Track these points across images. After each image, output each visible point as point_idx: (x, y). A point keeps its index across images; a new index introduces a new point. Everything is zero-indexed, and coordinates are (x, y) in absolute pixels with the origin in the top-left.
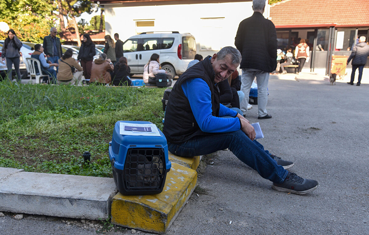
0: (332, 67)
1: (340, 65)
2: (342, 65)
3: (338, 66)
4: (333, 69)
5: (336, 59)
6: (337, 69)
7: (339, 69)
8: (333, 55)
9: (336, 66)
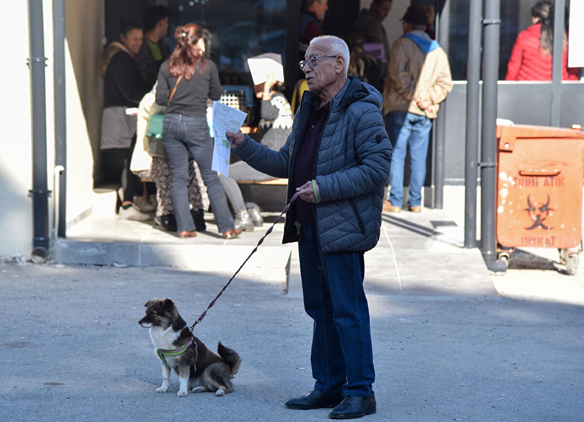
0: (503, 193)
1: (546, 184)
2: (560, 183)
3: (539, 193)
4: (506, 206)
5: (520, 147)
6: (530, 209)
7: (545, 208)
8: (500, 122)
9: (525, 190)
